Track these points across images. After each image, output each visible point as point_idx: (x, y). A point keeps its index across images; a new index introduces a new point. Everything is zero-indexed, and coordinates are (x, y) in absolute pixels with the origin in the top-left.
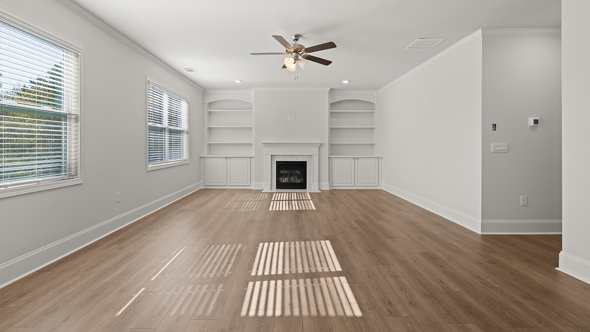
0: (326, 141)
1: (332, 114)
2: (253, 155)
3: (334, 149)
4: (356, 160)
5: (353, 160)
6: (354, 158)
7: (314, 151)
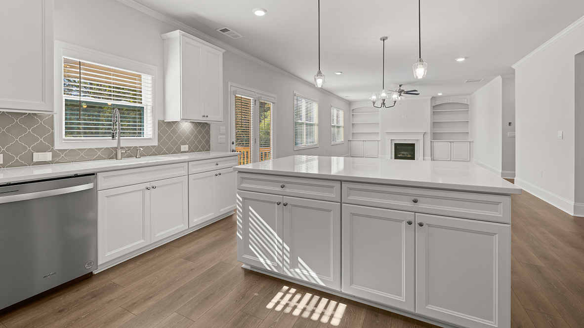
0: (428, 130)
1: (434, 113)
2: (380, 139)
3: (435, 136)
4: (452, 144)
5: (450, 143)
6: (450, 142)
7: (421, 137)
